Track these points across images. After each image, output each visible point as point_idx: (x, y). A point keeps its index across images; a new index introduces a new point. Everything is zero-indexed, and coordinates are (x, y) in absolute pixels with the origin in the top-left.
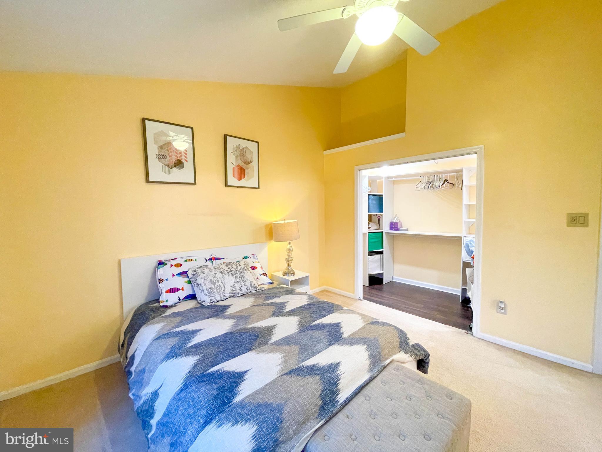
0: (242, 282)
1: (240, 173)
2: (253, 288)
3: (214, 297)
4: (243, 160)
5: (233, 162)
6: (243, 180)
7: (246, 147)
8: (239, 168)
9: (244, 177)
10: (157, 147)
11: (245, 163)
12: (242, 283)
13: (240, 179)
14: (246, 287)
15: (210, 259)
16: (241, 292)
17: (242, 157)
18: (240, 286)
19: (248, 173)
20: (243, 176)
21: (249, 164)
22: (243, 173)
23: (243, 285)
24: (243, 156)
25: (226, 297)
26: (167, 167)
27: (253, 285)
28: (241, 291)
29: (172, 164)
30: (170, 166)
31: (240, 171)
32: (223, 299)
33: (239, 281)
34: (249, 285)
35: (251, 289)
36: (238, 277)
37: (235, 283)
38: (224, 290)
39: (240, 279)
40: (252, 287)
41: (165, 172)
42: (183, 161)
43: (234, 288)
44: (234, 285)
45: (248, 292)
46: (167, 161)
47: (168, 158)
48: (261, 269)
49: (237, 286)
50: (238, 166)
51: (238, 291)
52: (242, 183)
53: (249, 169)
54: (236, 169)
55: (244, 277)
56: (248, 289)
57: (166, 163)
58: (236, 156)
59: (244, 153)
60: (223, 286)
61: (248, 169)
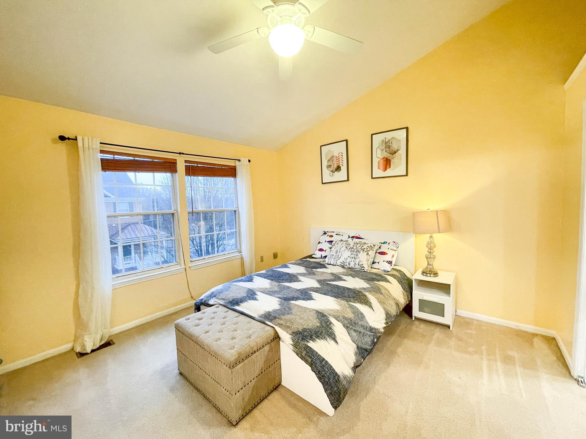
0: (353, 258)
1: (385, 164)
2: (359, 267)
3: (330, 261)
4: (388, 151)
5: (379, 155)
6: (388, 170)
7: (393, 138)
8: (384, 161)
9: (390, 167)
10: (327, 161)
11: (391, 154)
12: (353, 260)
13: (385, 169)
14: (354, 263)
15: (353, 237)
16: (349, 266)
17: (387, 149)
18: (351, 261)
19: (394, 163)
20: (388, 166)
21: (395, 153)
22: (388, 163)
23: (353, 261)
24: (388, 147)
25: (337, 264)
26: (331, 172)
27: (359, 264)
28: (349, 264)
29: (334, 170)
30: (333, 171)
31: (385, 162)
32: (334, 264)
33: (352, 257)
34: (357, 263)
35: (357, 266)
36: (354, 254)
37: (348, 257)
38: (339, 259)
39: (354, 256)
40: (358, 265)
41: (331, 176)
42: (341, 166)
43: (346, 260)
44: (347, 259)
45: (354, 267)
46: (332, 169)
47: (332, 166)
48: (391, 256)
49: (349, 260)
50: (383, 158)
51: (347, 264)
52: (389, 172)
53: (395, 159)
54: (382, 162)
55: (357, 255)
56: (355, 265)
57: (331, 170)
58: (381, 150)
59: (390, 145)
60: (339, 257)
61: (393, 158)
